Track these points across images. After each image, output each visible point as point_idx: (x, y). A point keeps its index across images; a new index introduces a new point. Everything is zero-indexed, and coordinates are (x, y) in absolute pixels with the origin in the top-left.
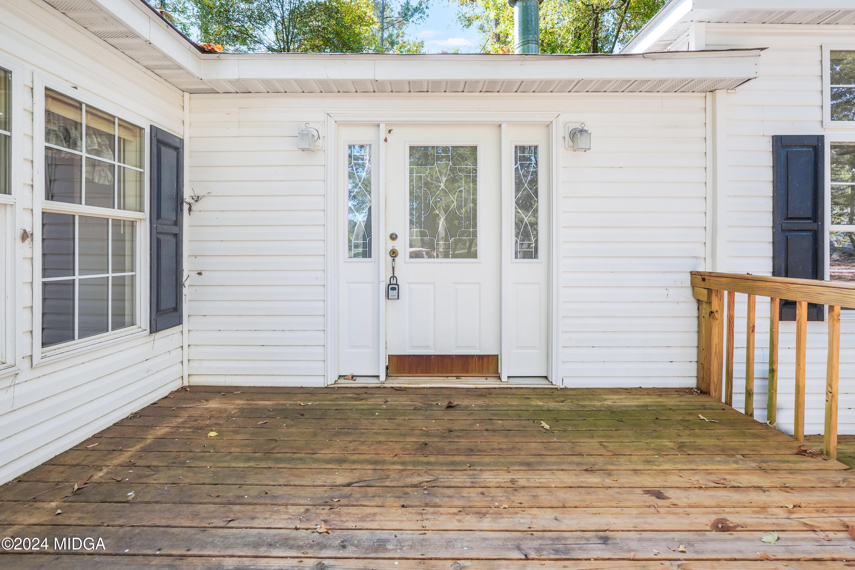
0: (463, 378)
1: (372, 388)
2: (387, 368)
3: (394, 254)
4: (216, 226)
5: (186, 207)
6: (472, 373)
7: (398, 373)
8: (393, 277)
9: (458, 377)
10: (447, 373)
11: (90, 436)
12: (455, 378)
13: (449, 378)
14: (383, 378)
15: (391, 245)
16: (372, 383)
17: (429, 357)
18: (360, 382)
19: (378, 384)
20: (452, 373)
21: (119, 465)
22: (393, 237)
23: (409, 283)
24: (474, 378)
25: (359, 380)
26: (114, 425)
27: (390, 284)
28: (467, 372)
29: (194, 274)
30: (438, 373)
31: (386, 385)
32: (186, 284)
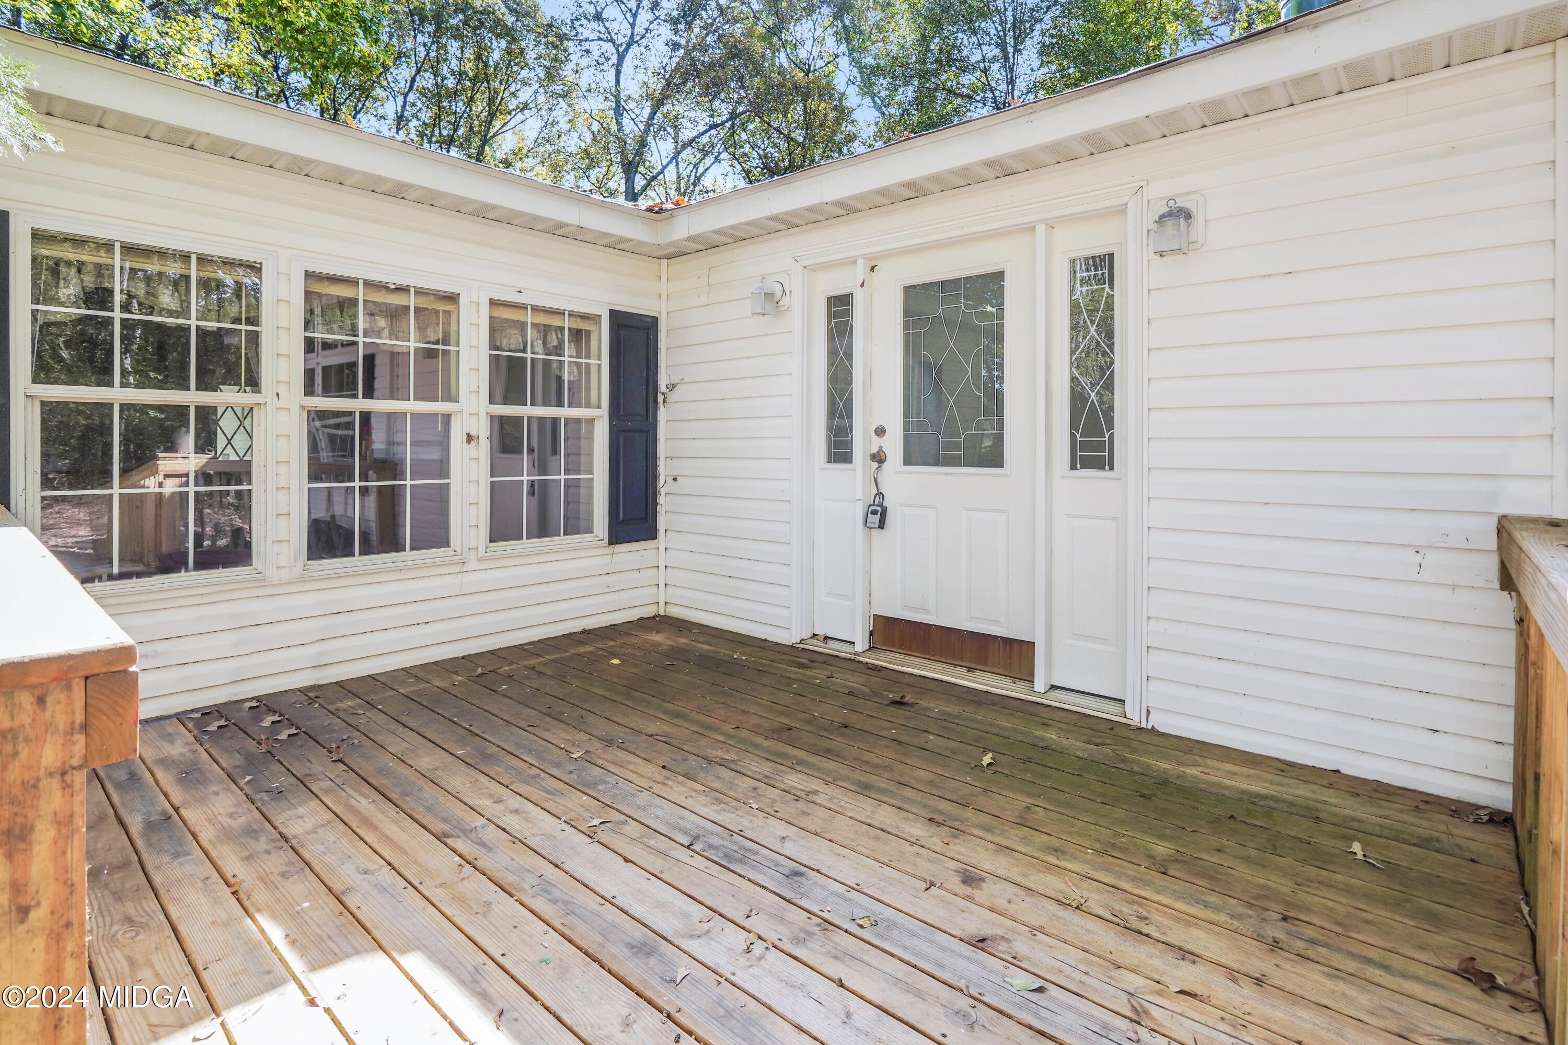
0: (978, 673)
1: (844, 659)
2: (871, 633)
3: (879, 458)
4: (689, 420)
5: (660, 398)
6: (993, 666)
7: (884, 644)
8: (880, 494)
9: (970, 670)
10: (954, 659)
11: (536, 639)
12: (965, 670)
13: (959, 669)
14: (861, 645)
15: (876, 443)
16: (844, 651)
17: (928, 626)
18: (832, 648)
19: (850, 653)
20: (962, 660)
21: (526, 667)
22: (880, 432)
23: (901, 505)
24: (996, 677)
25: (831, 644)
26: (564, 635)
27: (874, 505)
28: (985, 664)
29: (670, 479)
30: (941, 655)
31: (860, 659)
32: (663, 491)
